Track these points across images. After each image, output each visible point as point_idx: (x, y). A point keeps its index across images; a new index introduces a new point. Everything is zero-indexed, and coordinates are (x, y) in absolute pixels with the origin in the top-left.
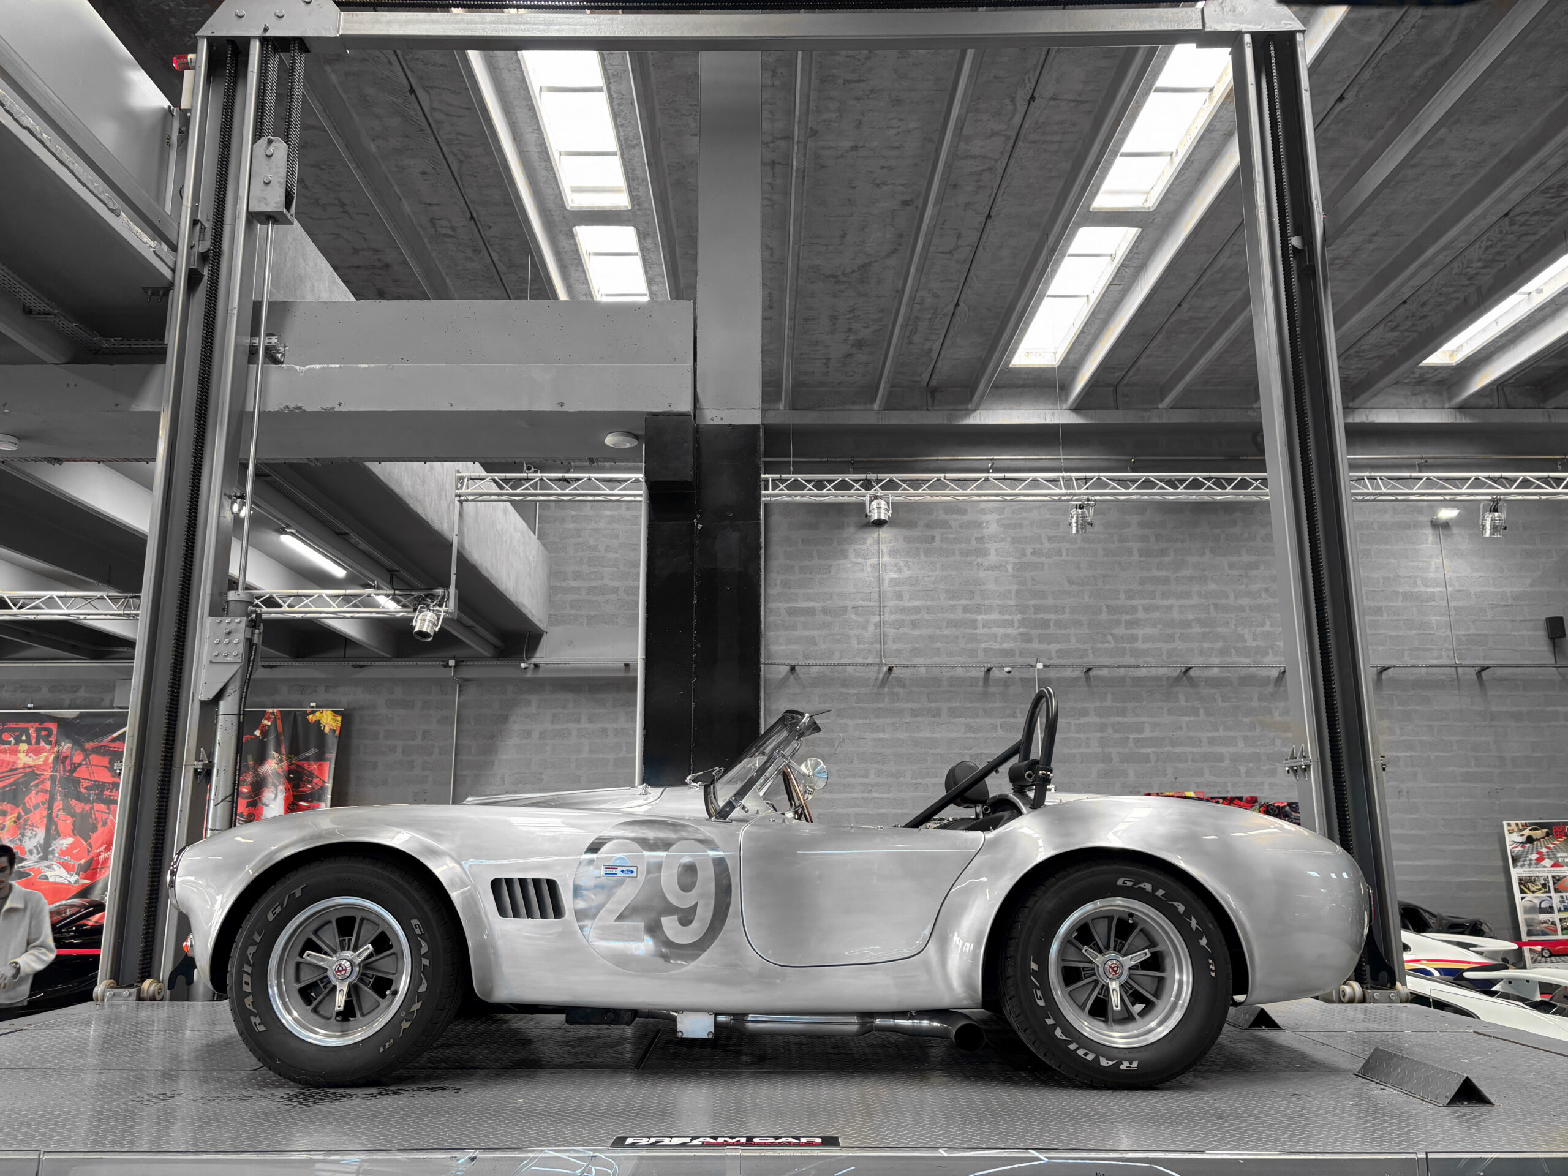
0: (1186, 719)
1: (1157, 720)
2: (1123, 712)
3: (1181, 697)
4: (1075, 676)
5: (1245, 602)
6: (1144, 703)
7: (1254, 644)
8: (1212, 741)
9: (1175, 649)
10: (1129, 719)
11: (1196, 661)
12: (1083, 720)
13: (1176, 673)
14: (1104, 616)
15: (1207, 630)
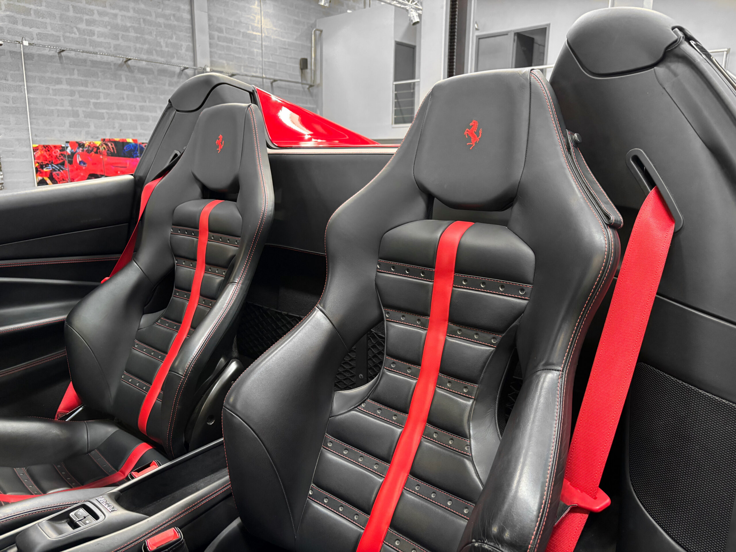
0: (126, 93)
1: (109, 91)
2: (85, 84)
3: (123, 78)
4: (51, 54)
5: (161, 20)
6: (100, 79)
7: (167, 49)
8: (142, 108)
9: (119, 45)
10: (90, 89)
11: (132, 55)
12: (58, 87)
13: (120, 61)
14: (71, 13)
15: (139, 35)
